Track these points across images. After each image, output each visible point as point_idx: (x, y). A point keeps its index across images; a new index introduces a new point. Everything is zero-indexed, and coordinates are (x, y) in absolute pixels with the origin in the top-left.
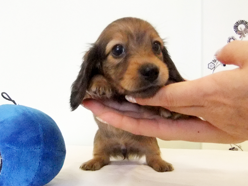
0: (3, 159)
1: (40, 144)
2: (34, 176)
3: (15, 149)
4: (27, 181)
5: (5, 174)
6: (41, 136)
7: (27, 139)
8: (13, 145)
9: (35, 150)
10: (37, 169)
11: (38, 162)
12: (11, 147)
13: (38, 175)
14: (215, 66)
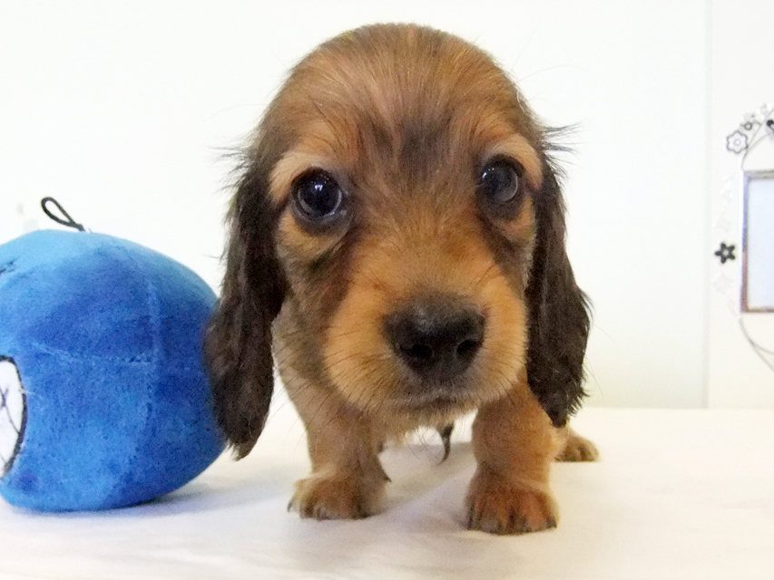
0: (27, 392)
1: (150, 346)
2: (134, 453)
3: (65, 358)
4: (113, 467)
5: (40, 445)
6: (151, 320)
7: (104, 328)
8: (60, 347)
9: (134, 364)
10: (141, 427)
11: (144, 404)
12: (53, 354)
13: (146, 449)
14: (749, 141)
